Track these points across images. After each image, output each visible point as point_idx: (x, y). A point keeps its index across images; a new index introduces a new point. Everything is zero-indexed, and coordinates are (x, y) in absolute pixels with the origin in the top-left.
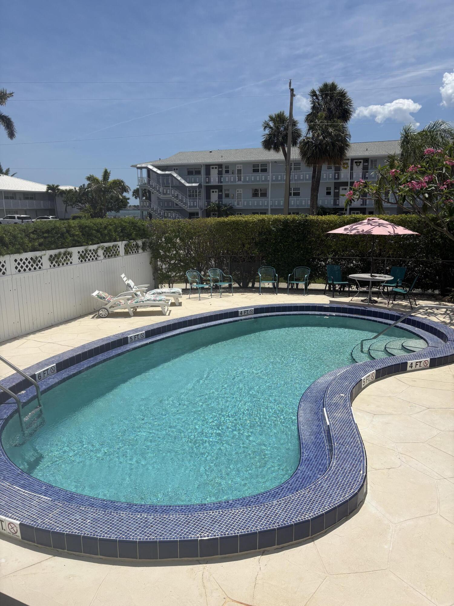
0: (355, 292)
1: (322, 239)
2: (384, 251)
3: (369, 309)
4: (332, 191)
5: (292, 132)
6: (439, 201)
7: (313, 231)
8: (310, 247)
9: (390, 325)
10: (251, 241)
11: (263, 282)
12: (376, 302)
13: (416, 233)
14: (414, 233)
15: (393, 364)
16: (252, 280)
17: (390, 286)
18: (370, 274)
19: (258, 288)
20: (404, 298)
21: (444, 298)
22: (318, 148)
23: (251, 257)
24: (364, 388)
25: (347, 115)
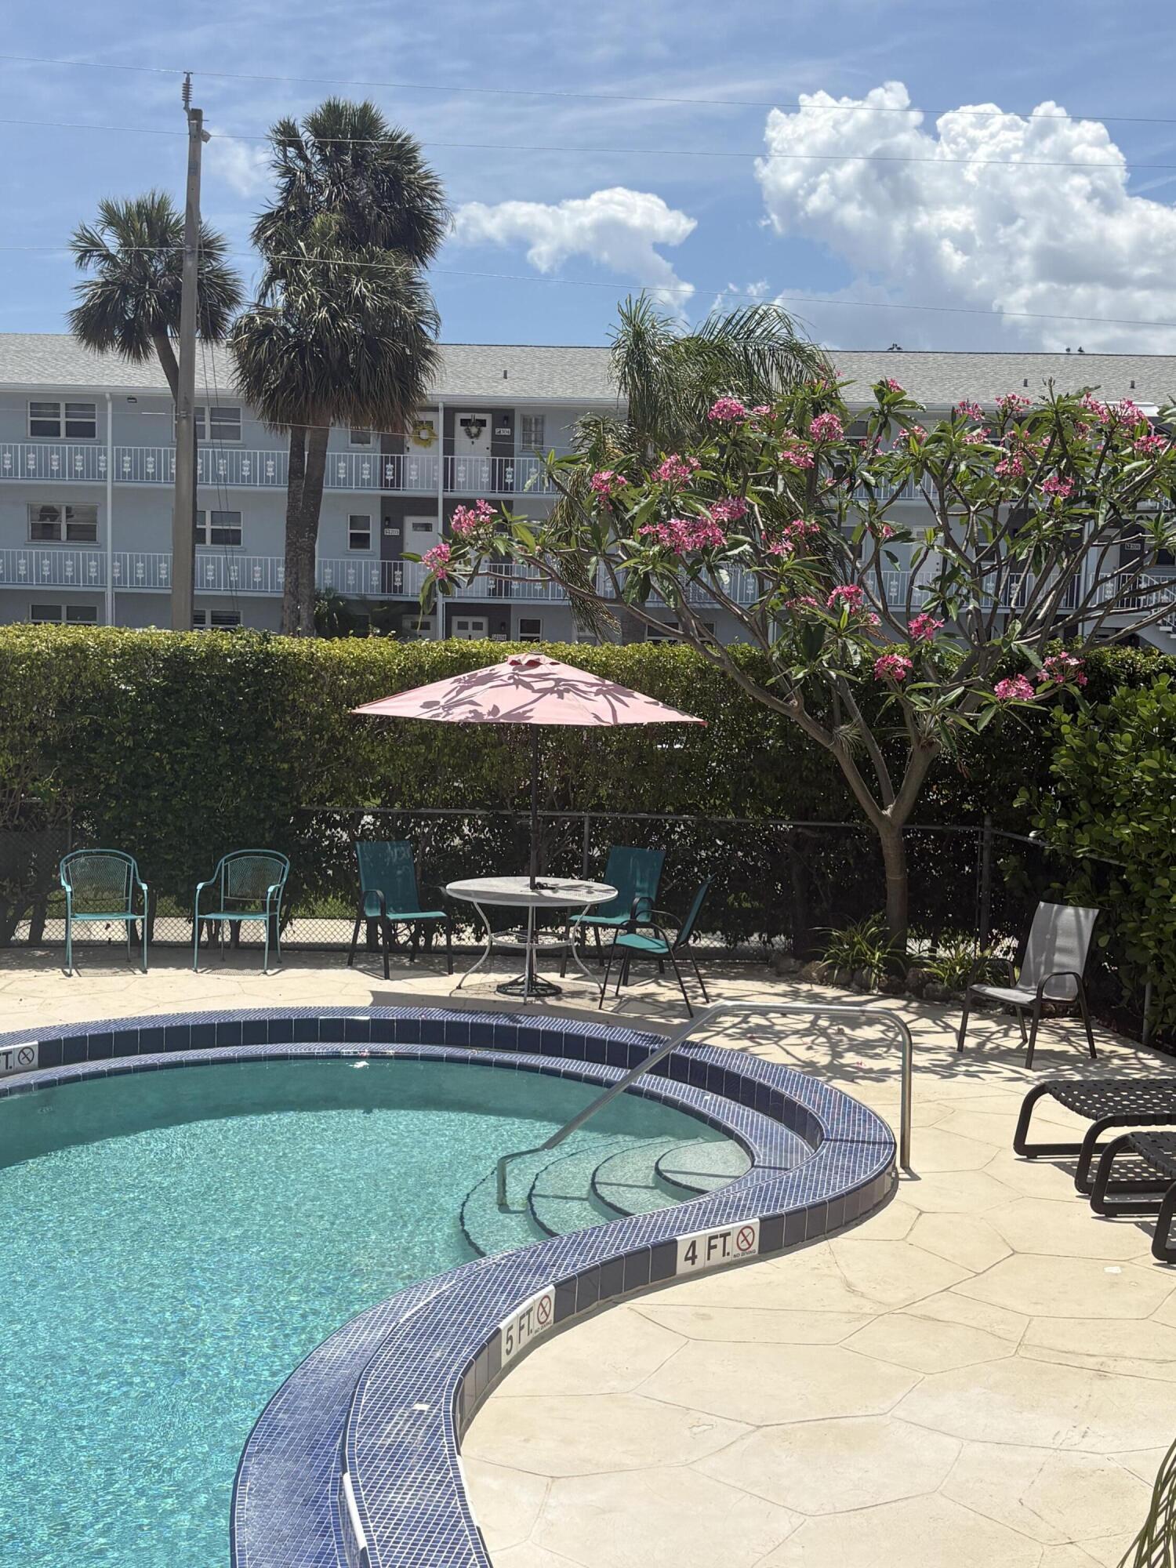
0: (475, 952)
1: (333, 736)
2: (581, 786)
3: (526, 1023)
4: (374, 532)
5: (200, 284)
6: (769, 598)
7: (294, 700)
8: (286, 766)
9: (609, 1084)
10: (23, 736)
11: (80, 917)
12: (556, 991)
13: (695, 719)
14: (687, 718)
15: (622, 1251)
16: (30, 912)
17: (605, 926)
18: (527, 880)
19: (58, 946)
20: (662, 971)
21: (807, 968)
22: (312, 357)
23: (26, 810)
24: (512, 1365)
25: (424, 235)
